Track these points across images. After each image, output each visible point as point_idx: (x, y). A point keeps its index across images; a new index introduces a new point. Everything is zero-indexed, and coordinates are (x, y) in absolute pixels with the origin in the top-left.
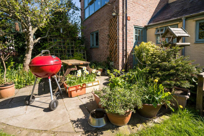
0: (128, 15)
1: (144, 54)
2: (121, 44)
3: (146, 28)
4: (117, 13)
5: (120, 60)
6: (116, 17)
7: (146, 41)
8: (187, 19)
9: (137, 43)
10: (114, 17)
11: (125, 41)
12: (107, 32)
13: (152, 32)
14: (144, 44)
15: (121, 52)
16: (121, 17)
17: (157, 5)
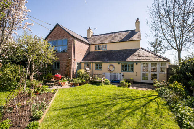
0: (75, 59)
1: (81, 73)
2: (72, 69)
3: (81, 62)
4: (71, 58)
5: (72, 75)
6: (71, 60)
7: (81, 69)
8: (93, 62)
9: (78, 69)
10: (70, 59)
11: (74, 68)
12: (65, 64)
13: (83, 65)
14: (80, 70)
15: (72, 72)
16: (72, 60)
17: (85, 53)
